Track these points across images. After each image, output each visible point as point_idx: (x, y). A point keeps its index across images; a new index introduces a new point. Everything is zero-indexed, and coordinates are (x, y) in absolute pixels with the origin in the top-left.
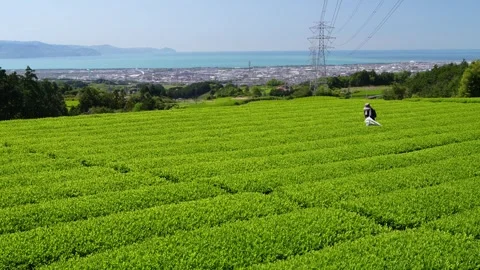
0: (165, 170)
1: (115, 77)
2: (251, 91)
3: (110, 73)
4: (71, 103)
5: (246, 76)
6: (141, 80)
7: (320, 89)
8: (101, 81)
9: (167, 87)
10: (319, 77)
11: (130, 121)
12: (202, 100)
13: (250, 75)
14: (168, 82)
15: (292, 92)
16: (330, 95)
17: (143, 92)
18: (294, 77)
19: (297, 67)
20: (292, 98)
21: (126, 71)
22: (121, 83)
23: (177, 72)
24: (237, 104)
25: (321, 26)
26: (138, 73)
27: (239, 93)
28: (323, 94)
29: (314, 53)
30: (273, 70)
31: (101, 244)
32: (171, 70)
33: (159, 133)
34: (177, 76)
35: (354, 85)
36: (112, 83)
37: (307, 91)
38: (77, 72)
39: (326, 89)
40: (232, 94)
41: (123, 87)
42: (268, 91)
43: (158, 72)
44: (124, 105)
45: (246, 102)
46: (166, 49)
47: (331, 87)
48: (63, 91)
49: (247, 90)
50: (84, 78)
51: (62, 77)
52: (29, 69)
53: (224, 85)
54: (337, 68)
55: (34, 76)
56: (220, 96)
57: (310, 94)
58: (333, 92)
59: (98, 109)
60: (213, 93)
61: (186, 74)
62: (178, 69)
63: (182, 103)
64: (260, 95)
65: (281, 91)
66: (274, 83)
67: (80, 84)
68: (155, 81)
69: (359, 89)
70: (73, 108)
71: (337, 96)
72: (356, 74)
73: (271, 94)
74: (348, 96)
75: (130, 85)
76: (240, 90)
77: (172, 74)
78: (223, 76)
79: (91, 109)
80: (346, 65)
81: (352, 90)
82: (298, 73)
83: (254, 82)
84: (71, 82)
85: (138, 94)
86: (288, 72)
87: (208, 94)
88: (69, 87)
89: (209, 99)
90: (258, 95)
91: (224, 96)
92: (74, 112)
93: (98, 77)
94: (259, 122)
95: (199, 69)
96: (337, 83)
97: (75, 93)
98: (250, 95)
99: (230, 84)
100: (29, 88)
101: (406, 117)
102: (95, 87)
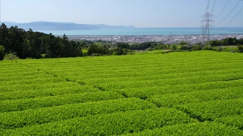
0: (101, 85)
1: (106, 39)
2: (171, 47)
3: (104, 38)
4: (85, 51)
5: (169, 40)
6: (118, 41)
7: (206, 47)
8: (100, 41)
9: (130, 44)
10: (206, 40)
11: (99, 60)
12: (147, 51)
13: (171, 39)
14: (131, 42)
15: (191, 48)
16: (211, 49)
17: (118, 46)
18: (193, 40)
19: (195, 35)
20: (191, 51)
21: (111, 36)
22: (109, 42)
23: (136, 38)
24: (163, 53)
25: (207, 15)
26: (117, 37)
27: (165, 48)
28: (207, 49)
29: (203, 28)
30: (183, 37)
31: (51, 119)
32: (133, 36)
33: (110, 67)
34: (135, 39)
35: (224, 44)
36: (105, 42)
37: (199, 47)
38: (89, 37)
39: (209, 46)
40: (162, 48)
41: (110, 44)
42: (179, 47)
43: (127, 37)
44: (108, 52)
45: (168, 52)
46: (131, 26)
47: (212, 46)
48: (82, 45)
49: (169, 46)
50: (92, 40)
51: (82, 39)
52: (64, 35)
53: (158, 44)
54: (216, 36)
55: (67, 38)
56: (155, 49)
57: (200, 49)
58: (213, 48)
59: (96, 54)
60: (152, 47)
61: (140, 38)
62: (136, 36)
63: (137, 52)
64: (176, 49)
65: (186, 47)
66: (183, 43)
67: (90, 42)
68: (125, 42)
69: (227, 47)
70: (85, 53)
71: (215, 50)
72: (226, 39)
73: (181, 49)
74: (220, 50)
75: (113, 43)
76: (166, 46)
77: (133, 38)
78: (158, 40)
79: (92, 54)
80: (221, 35)
81: (223, 47)
82: (195, 38)
83: (173, 42)
84: (86, 41)
85: (116, 48)
86: (190, 38)
87: (150, 48)
88: (84, 44)
89: (150, 50)
90: (175, 49)
91: (157, 49)
92: (85, 55)
93: (98, 39)
94: (160, 63)
95: (146, 36)
96: (215, 44)
97: (87, 47)
98: (171, 49)
99: (161, 43)
100: (65, 44)
101: (239, 62)
102: (97, 44)
